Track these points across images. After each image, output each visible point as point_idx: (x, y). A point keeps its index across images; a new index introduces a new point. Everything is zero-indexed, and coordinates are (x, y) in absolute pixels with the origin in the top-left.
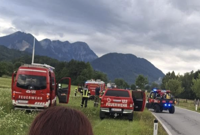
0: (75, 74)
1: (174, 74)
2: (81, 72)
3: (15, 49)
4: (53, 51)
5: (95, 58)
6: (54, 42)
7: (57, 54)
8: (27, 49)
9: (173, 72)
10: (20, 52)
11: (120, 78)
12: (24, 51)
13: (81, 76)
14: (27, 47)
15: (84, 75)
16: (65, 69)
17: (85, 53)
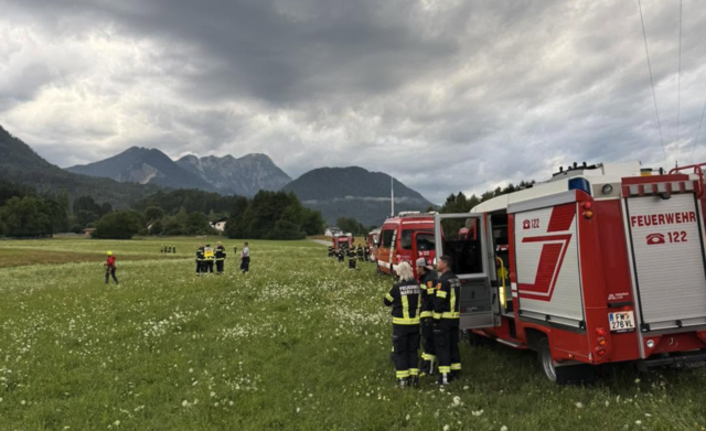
0: (270, 218)
1: (464, 197)
2: (280, 212)
3: (130, 180)
4: (204, 177)
5: (287, 182)
6: (204, 159)
7: (211, 182)
8: (152, 179)
9: (460, 193)
10: (142, 186)
11: (347, 216)
12: (147, 185)
13: (281, 220)
14: (153, 175)
15: (287, 217)
16: (248, 209)
17: (265, 174)
